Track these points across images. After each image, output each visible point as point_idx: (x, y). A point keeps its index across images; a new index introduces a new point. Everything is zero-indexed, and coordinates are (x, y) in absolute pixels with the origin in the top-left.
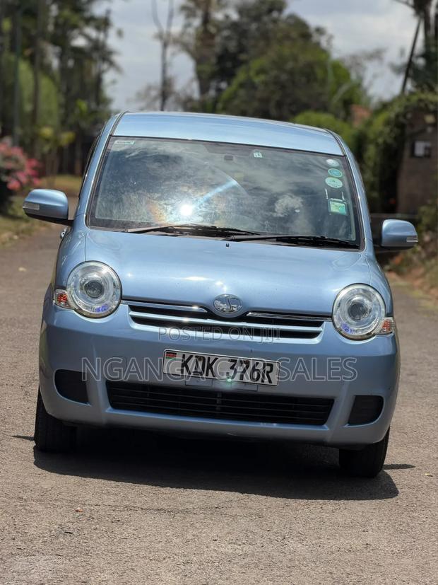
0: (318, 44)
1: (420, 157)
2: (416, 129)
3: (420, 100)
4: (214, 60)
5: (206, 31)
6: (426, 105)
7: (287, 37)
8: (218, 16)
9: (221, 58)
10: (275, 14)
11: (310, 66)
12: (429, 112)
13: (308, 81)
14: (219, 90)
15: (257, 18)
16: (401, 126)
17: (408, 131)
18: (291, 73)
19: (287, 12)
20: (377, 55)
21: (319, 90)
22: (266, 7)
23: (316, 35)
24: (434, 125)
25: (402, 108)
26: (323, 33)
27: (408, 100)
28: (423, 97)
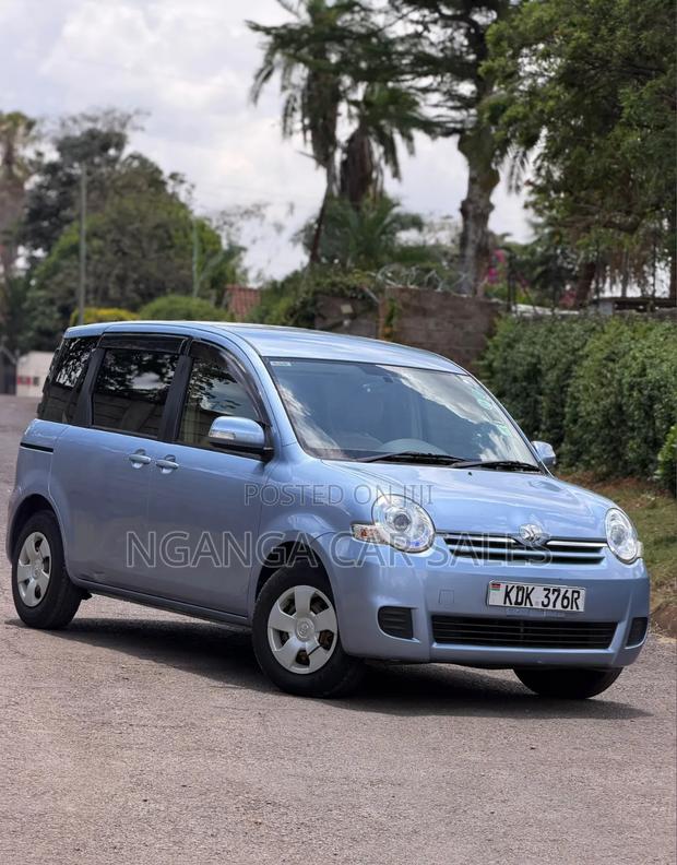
0: (174, 196)
2: (329, 322)
3: (333, 284)
6: (342, 291)
7: (129, 186)
8: (28, 153)
9: (36, 215)
10: (112, 152)
11: (164, 226)
12: (345, 300)
13: (162, 249)
14: (32, 260)
15: (84, 157)
16: (310, 318)
17: (318, 324)
18: (136, 236)
19: (128, 150)
20: (255, 211)
21: (178, 261)
22: (97, 143)
23: (171, 183)
24: (353, 317)
25: (310, 297)
26: (182, 182)
27: (318, 284)
28: (338, 279)
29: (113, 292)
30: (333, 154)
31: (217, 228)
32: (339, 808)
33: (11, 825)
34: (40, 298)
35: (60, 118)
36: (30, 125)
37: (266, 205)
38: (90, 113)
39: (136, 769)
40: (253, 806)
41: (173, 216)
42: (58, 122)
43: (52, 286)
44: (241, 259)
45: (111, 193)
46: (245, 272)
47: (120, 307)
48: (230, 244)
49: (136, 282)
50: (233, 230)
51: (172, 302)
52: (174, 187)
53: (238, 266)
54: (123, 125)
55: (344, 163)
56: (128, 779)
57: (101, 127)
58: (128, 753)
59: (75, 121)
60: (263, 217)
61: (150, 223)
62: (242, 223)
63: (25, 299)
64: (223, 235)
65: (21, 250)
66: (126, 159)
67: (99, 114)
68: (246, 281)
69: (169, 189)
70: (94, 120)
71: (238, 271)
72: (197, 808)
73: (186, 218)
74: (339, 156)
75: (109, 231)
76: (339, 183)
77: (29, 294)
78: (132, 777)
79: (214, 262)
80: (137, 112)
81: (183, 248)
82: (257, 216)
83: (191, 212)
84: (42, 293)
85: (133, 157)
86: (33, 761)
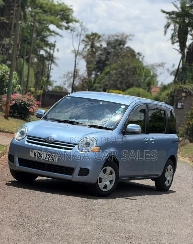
0: (138, 59)
1: (179, 108)
2: (178, 98)
3: (180, 87)
4: (95, 63)
5: (92, 51)
6: (183, 89)
7: (126, 56)
8: (98, 45)
9: (98, 62)
10: (121, 46)
11: (135, 68)
12: (183, 92)
13: (133, 74)
14: (96, 75)
16: (173, 97)
17: (175, 98)
18: (127, 70)
19: (126, 46)
20: (161, 65)
21: (138, 78)
22: (118, 43)
23: (137, 55)
24: (185, 97)
25: (173, 90)
26: (141, 55)
27: (176, 87)
28: (182, 86)
29: (119, 86)
30: (184, 49)
31: (150, 69)
32: (156, 240)
33: (59, 237)
34: (97, 86)
35: (108, 35)
36: (99, 37)
37: (165, 64)
38: (117, 34)
39: (99, 224)
40: (131, 238)
41: (138, 65)
42: (108, 36)
43: (101, 83)
44: (156, 78)
45: (120, 57)
46: (157, 82)
47: (120, 90)
48: (154, 74)
49: (126, 83)
50: (154, 70)
51: (135, 90)
52: (138, 57)
53: (155, 80)
54: (126, 38)
55: (188, 52)
56: (96, 227)
57: (119, 38)
58: (97, 219)
59: (113, 36)
60: (164, 67)
61: (131, 66)
62: (157, 68)
63: (93, 86)
64: (152, 71)
65: (94, 72)
66: (125, 48)
67: (120, 35)
68: (157, 85)
69: (137, 57)
70: (118, 36)
71: (155, 82)
72: (114, 237)
73: (141, 66)
74: (186, 50)
75: (119, 68)
76: (185, 58)
77: (95, 85)
78: (97, 226)
79: (148, 79)
80: (130, 35)
81: (140, 74)
82: (162, 66)
83: (143, 64)
84: (98, 85)
85: (127, 47)
86: (70, 219)
